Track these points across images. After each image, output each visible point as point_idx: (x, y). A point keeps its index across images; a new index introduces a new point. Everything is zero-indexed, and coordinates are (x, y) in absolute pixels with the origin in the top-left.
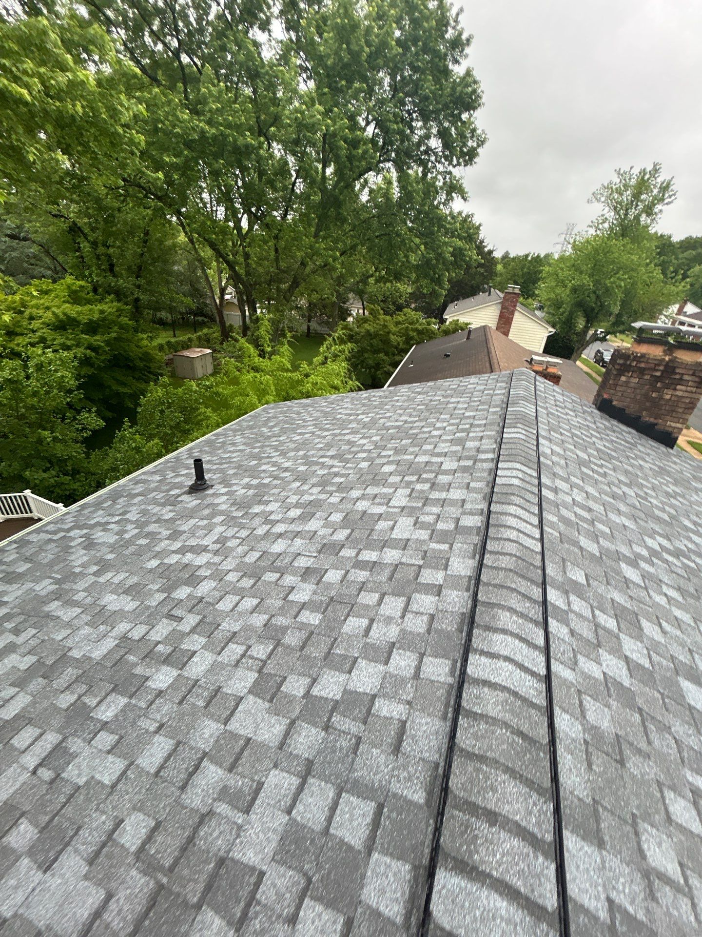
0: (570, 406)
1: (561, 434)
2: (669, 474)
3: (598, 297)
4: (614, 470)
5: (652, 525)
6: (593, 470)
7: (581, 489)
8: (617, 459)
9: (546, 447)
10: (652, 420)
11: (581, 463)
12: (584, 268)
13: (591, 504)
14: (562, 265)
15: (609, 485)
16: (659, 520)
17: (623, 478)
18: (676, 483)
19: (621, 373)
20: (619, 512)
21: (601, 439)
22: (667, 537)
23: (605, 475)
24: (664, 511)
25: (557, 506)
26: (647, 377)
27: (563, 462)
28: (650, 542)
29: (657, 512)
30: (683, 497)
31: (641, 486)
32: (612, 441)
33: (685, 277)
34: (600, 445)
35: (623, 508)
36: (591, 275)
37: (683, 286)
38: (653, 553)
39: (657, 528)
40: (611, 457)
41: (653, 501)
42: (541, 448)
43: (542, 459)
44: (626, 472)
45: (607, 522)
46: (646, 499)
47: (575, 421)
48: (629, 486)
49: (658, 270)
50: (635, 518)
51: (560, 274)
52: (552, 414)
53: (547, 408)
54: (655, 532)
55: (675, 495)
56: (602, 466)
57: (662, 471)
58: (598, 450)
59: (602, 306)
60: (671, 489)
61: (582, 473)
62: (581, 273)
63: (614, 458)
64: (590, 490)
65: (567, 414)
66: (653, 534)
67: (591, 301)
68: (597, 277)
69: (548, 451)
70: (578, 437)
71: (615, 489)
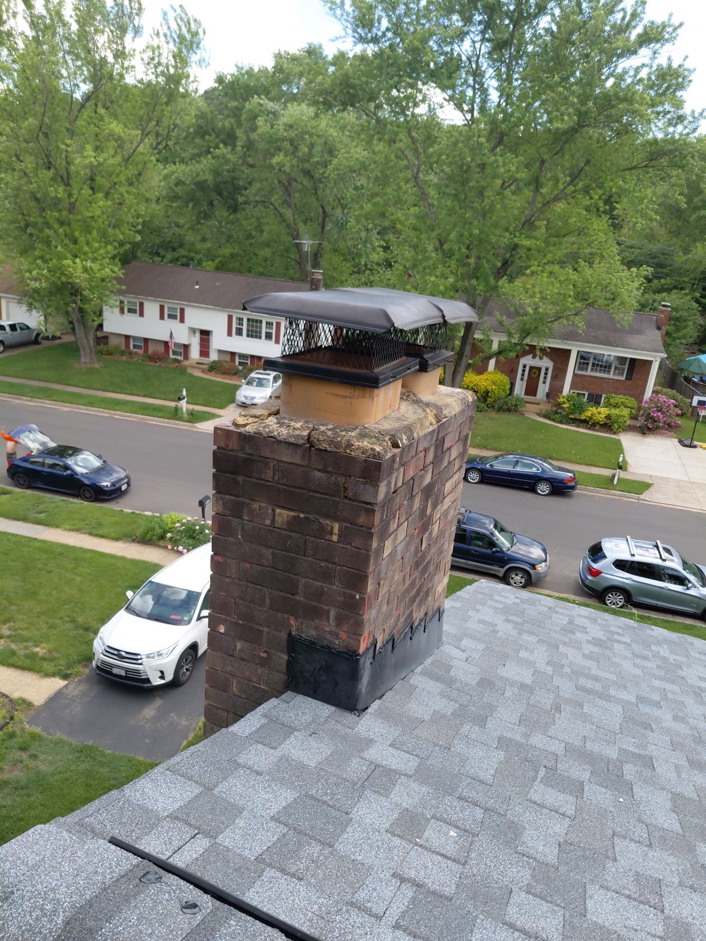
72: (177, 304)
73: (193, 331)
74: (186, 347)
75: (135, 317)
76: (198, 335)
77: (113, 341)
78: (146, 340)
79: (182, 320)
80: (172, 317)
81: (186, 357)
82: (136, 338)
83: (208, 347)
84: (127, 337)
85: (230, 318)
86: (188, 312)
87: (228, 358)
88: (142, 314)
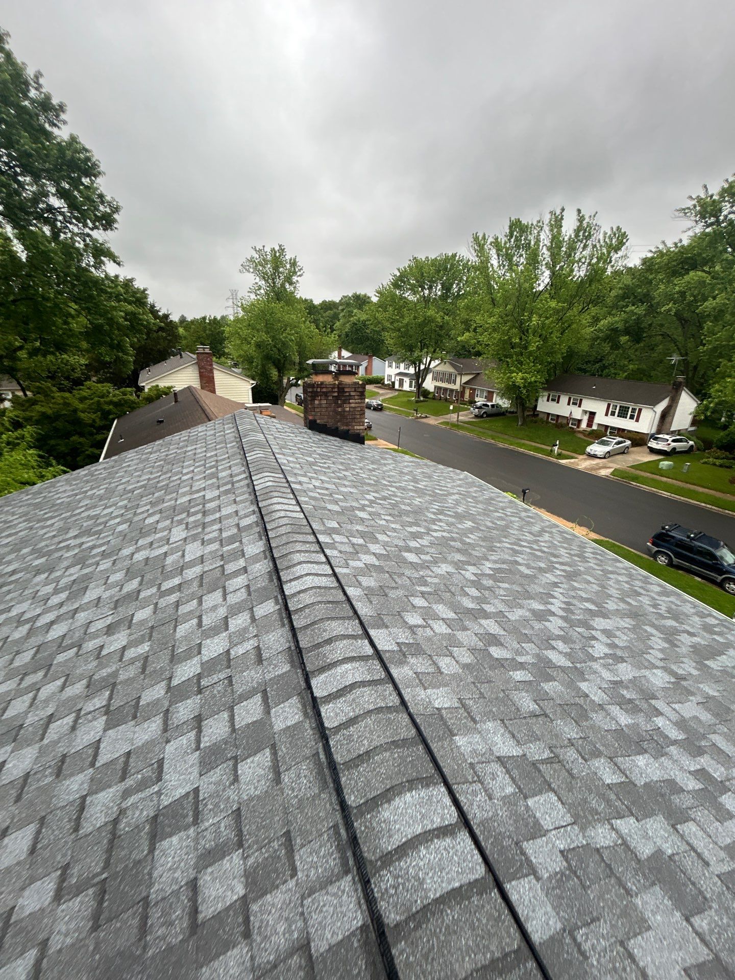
0: (289, 430)
1: (290, 449)
2: (367, 459)
3: (279, 350)
4: (334, 463)
5: (366, 488)
6: (320, 466)
7: (317, 479)
8: (333, 457)
9: (282, 460)
10: (345, 428)
11: (311, 464)
12: (258, 327)
13: (326, 485)
14: (239, 325)
15: (333, 472)
16: (369, 484)
17: (341, 467)
18: (373, 463)
19: (313, 399)
20: (345, 486)
21: (319, 447)
22: (376, 492)
23: (329, 468)
24: (370, 479)
25: (305, 491)
26: (330, 398)
27: (298, 466)
28: (368, 497)
29: (367, 481)
30: (379, 469)
31: (353, 469)
32: (326, 447)
33: (332, 330)
34: (319, 451)
35: (347, 483)
36: (267, 333)
37: (334, 337)
38: (371, 502)
39: (369, 488)
40: (329, 457)
41: (363, 475)
42: (279, 461)
43: (283, 467)
44: (342, 463)
45: (340, 493)
46: (359, 476)
47: (296, 440)
48: (346, 470)
49: (313, 326)
50: (355, 487)
51: (241, 333)
52: (278, 438)
53: (272, 435)
54: (369, 491)
55: (374, 470)
56: (325, 463)
57: (362, 459)
58: (319, 455)
59: (285, 357)
60: (371, 467)
61: (314, 469)
62: (258, 331)
63: (332, 457)
64: (323, 478)
65: (289, 436)
66: (368, 492)
67: (274, 353)
68: (272, 334)
69: (285, 461)
70: (302, 449)
71: (338, 474)
72: (578, 397)
73: (585, 412)
74: (580, 421)
75: (554, 403)
76: (588, 415)
77: (541, 416)
78: (558, 416)
79: (580, 406)
80: (574, 404)
81: (578, 426)
82: (553, 415)
83: (592, 422)
84: (548, 414)
85: (609, 406)
86: (584, 402)
87: (603, 429)
88: (558, 402)
